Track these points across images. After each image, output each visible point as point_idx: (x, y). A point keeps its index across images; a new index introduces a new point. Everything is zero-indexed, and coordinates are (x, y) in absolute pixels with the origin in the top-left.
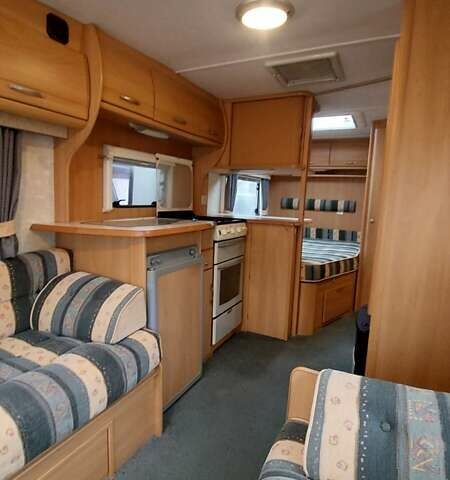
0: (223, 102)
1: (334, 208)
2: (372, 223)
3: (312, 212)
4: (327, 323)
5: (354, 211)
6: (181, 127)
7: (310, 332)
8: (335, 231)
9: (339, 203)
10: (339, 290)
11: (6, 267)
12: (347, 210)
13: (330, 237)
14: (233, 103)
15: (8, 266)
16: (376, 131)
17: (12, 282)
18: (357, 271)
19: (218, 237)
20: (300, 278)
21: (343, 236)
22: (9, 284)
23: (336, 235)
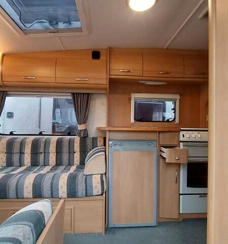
19: (182, 139)
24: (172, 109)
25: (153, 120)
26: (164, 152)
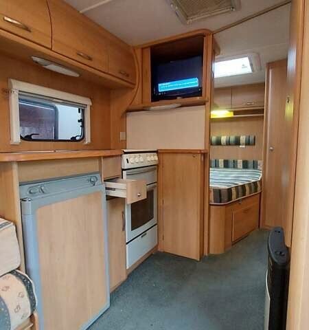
0: (134, 48)
1: (237, 143)
2: (272, 150)
3: (220, 147)
4: (237, 242)
5: (254, 144)
6: (86, 62)
7: (221, 251)
8: (239, 161)
9: (241, 138)
10: (246, 211)
12: (248, 143)
13: (235, 166)
14: (142, 49)
16: (271, 71)
18: (260, 193)
19: (126, 166)
20: (209, 201)
21: (245, 165)
23: (240, 164)
24: (79, 121)
25: (59, 138)
26: (114, 189)
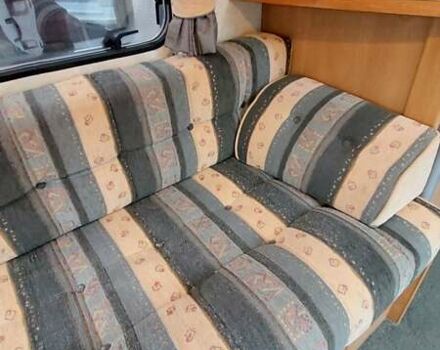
11: (204, 70)
15: (207, 67)
17: (214, 94)
22: (210, 98)
